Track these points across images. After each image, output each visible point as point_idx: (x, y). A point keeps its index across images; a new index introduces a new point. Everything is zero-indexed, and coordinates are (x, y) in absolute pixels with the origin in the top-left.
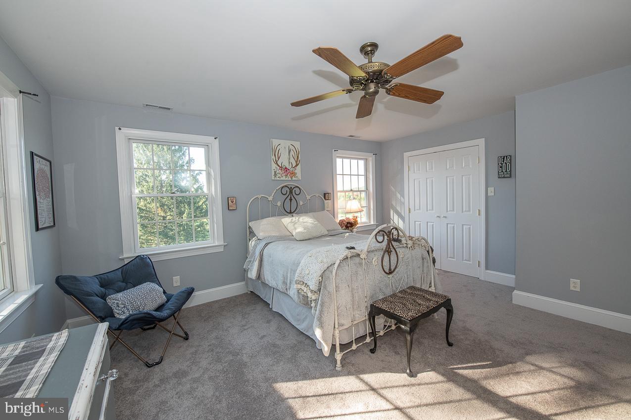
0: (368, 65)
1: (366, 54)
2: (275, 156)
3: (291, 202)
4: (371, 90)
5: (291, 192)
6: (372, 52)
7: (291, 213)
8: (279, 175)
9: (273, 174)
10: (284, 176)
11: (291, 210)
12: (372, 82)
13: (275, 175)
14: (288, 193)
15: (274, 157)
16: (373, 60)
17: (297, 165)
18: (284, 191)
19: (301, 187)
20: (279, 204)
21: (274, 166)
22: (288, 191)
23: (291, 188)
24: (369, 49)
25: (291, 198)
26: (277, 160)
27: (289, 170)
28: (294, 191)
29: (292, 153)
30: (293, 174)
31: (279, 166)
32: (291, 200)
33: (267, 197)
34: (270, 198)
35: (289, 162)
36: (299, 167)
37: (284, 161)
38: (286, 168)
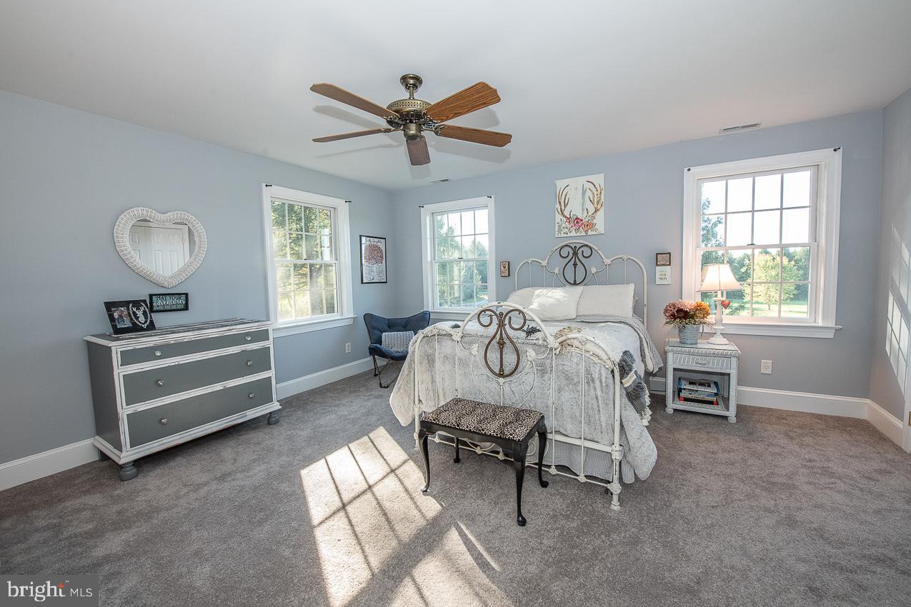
0: (407, 102)
1: (407, 87)
2: (560, 203)
3: (575, 268)
4: (412, 132)
5: (575, 254)
6: (415, 86)
7: (575, 284)
8: (566, 230)
9: (557, 229)
10: (574, 231)
11: (575, 281)
12: (411, 122)
13: (560, 231)
14: (571, 255)
15: (558, 206)
16: (416, 96)
17: (596, 211)
18: (564, 253)
19: (591, 245)
20: (556, 271)
21: (558, 217)
22: (571, 252)
23: (575, 247)
24: (412, 82)
25: (575, 261)
26: (563, 208)
27: (582, 220)
28: (580, 252)
29: (589, 193)
30: (590, 225)
31: (566, 217)
32: (575, 265)
33: (541, 261)
34: (544, 263)
35: (583, 210)
36: (601, 214)
37: (575, 209)
38: (577, 218)
